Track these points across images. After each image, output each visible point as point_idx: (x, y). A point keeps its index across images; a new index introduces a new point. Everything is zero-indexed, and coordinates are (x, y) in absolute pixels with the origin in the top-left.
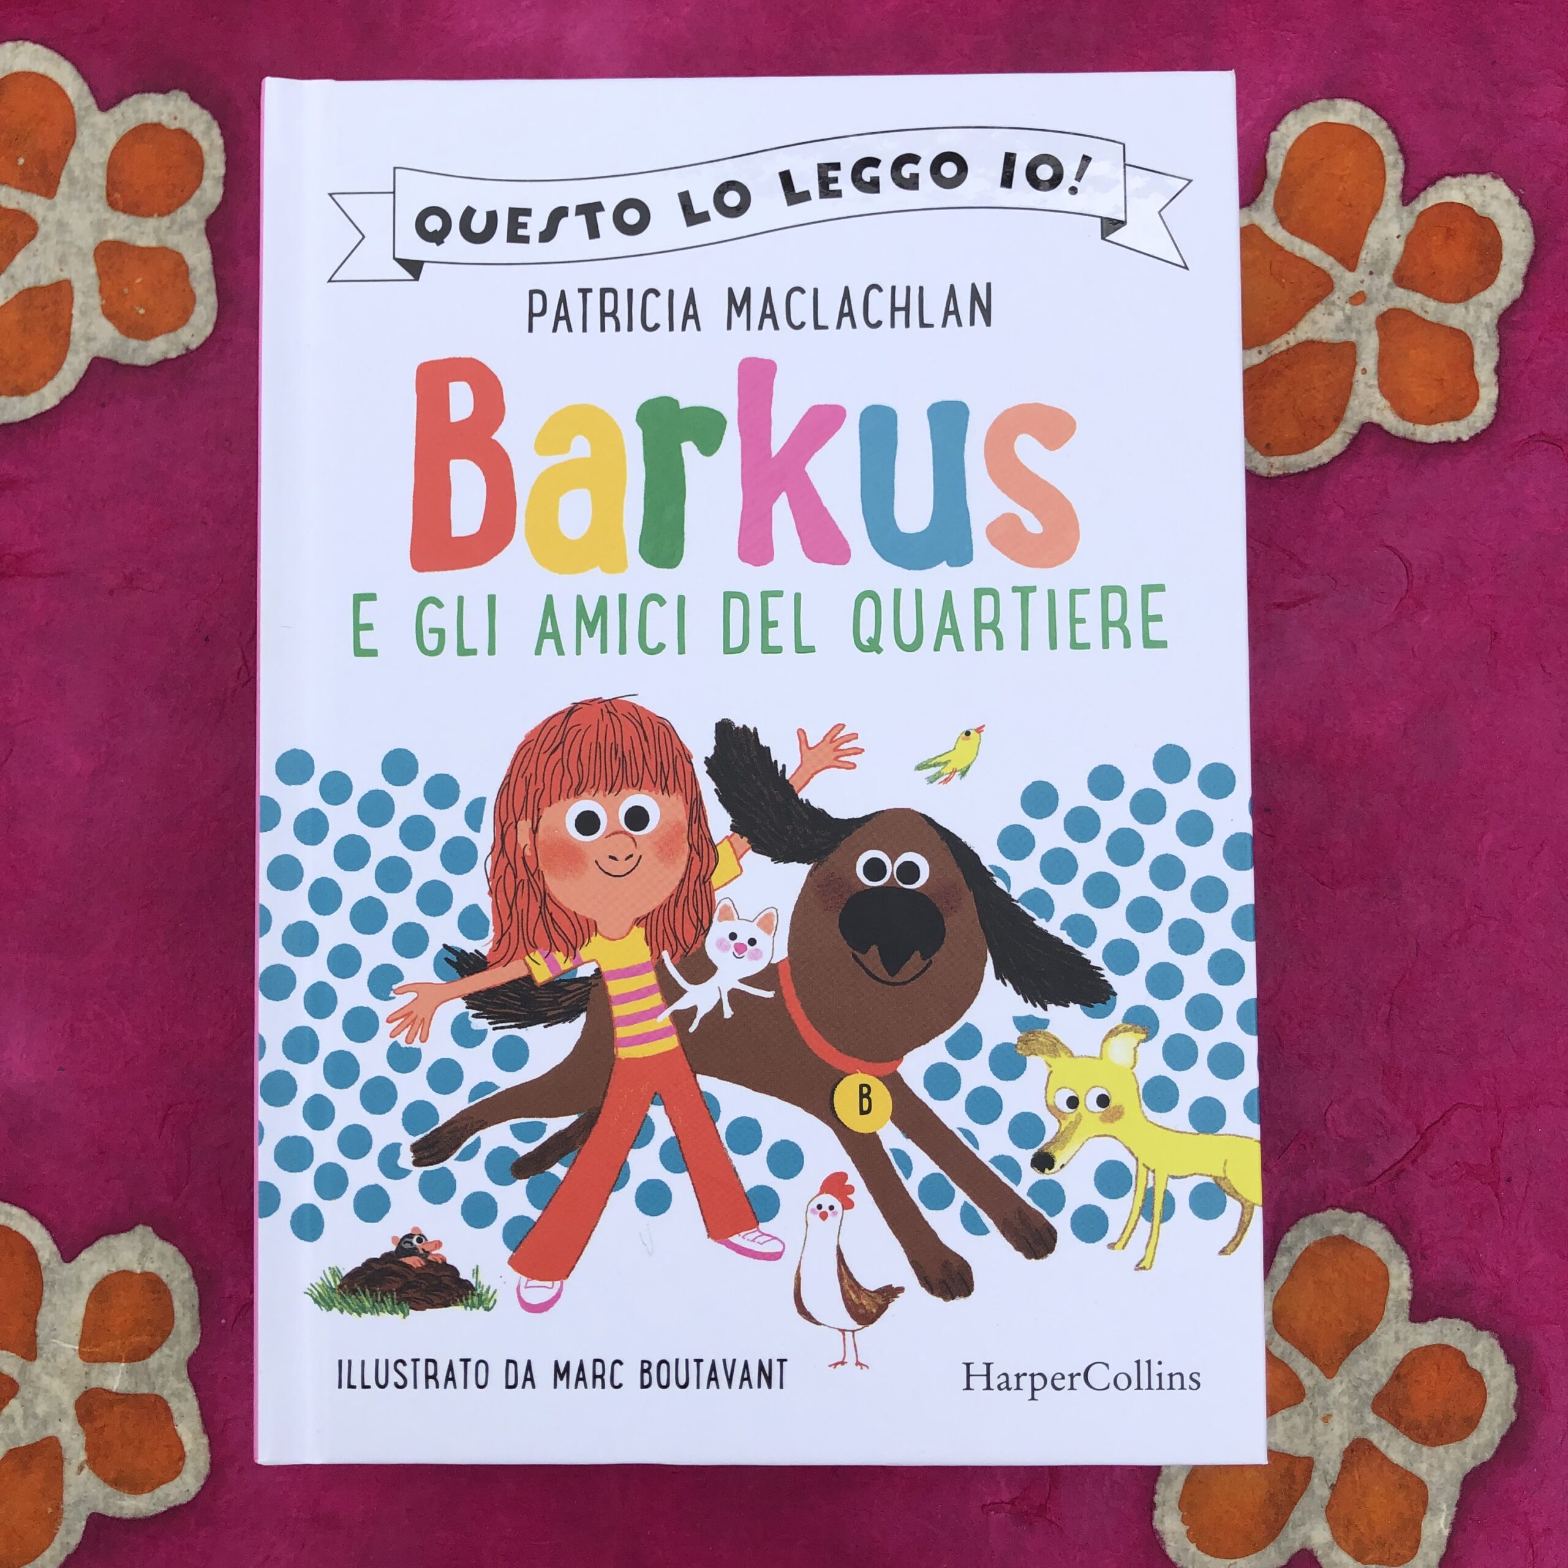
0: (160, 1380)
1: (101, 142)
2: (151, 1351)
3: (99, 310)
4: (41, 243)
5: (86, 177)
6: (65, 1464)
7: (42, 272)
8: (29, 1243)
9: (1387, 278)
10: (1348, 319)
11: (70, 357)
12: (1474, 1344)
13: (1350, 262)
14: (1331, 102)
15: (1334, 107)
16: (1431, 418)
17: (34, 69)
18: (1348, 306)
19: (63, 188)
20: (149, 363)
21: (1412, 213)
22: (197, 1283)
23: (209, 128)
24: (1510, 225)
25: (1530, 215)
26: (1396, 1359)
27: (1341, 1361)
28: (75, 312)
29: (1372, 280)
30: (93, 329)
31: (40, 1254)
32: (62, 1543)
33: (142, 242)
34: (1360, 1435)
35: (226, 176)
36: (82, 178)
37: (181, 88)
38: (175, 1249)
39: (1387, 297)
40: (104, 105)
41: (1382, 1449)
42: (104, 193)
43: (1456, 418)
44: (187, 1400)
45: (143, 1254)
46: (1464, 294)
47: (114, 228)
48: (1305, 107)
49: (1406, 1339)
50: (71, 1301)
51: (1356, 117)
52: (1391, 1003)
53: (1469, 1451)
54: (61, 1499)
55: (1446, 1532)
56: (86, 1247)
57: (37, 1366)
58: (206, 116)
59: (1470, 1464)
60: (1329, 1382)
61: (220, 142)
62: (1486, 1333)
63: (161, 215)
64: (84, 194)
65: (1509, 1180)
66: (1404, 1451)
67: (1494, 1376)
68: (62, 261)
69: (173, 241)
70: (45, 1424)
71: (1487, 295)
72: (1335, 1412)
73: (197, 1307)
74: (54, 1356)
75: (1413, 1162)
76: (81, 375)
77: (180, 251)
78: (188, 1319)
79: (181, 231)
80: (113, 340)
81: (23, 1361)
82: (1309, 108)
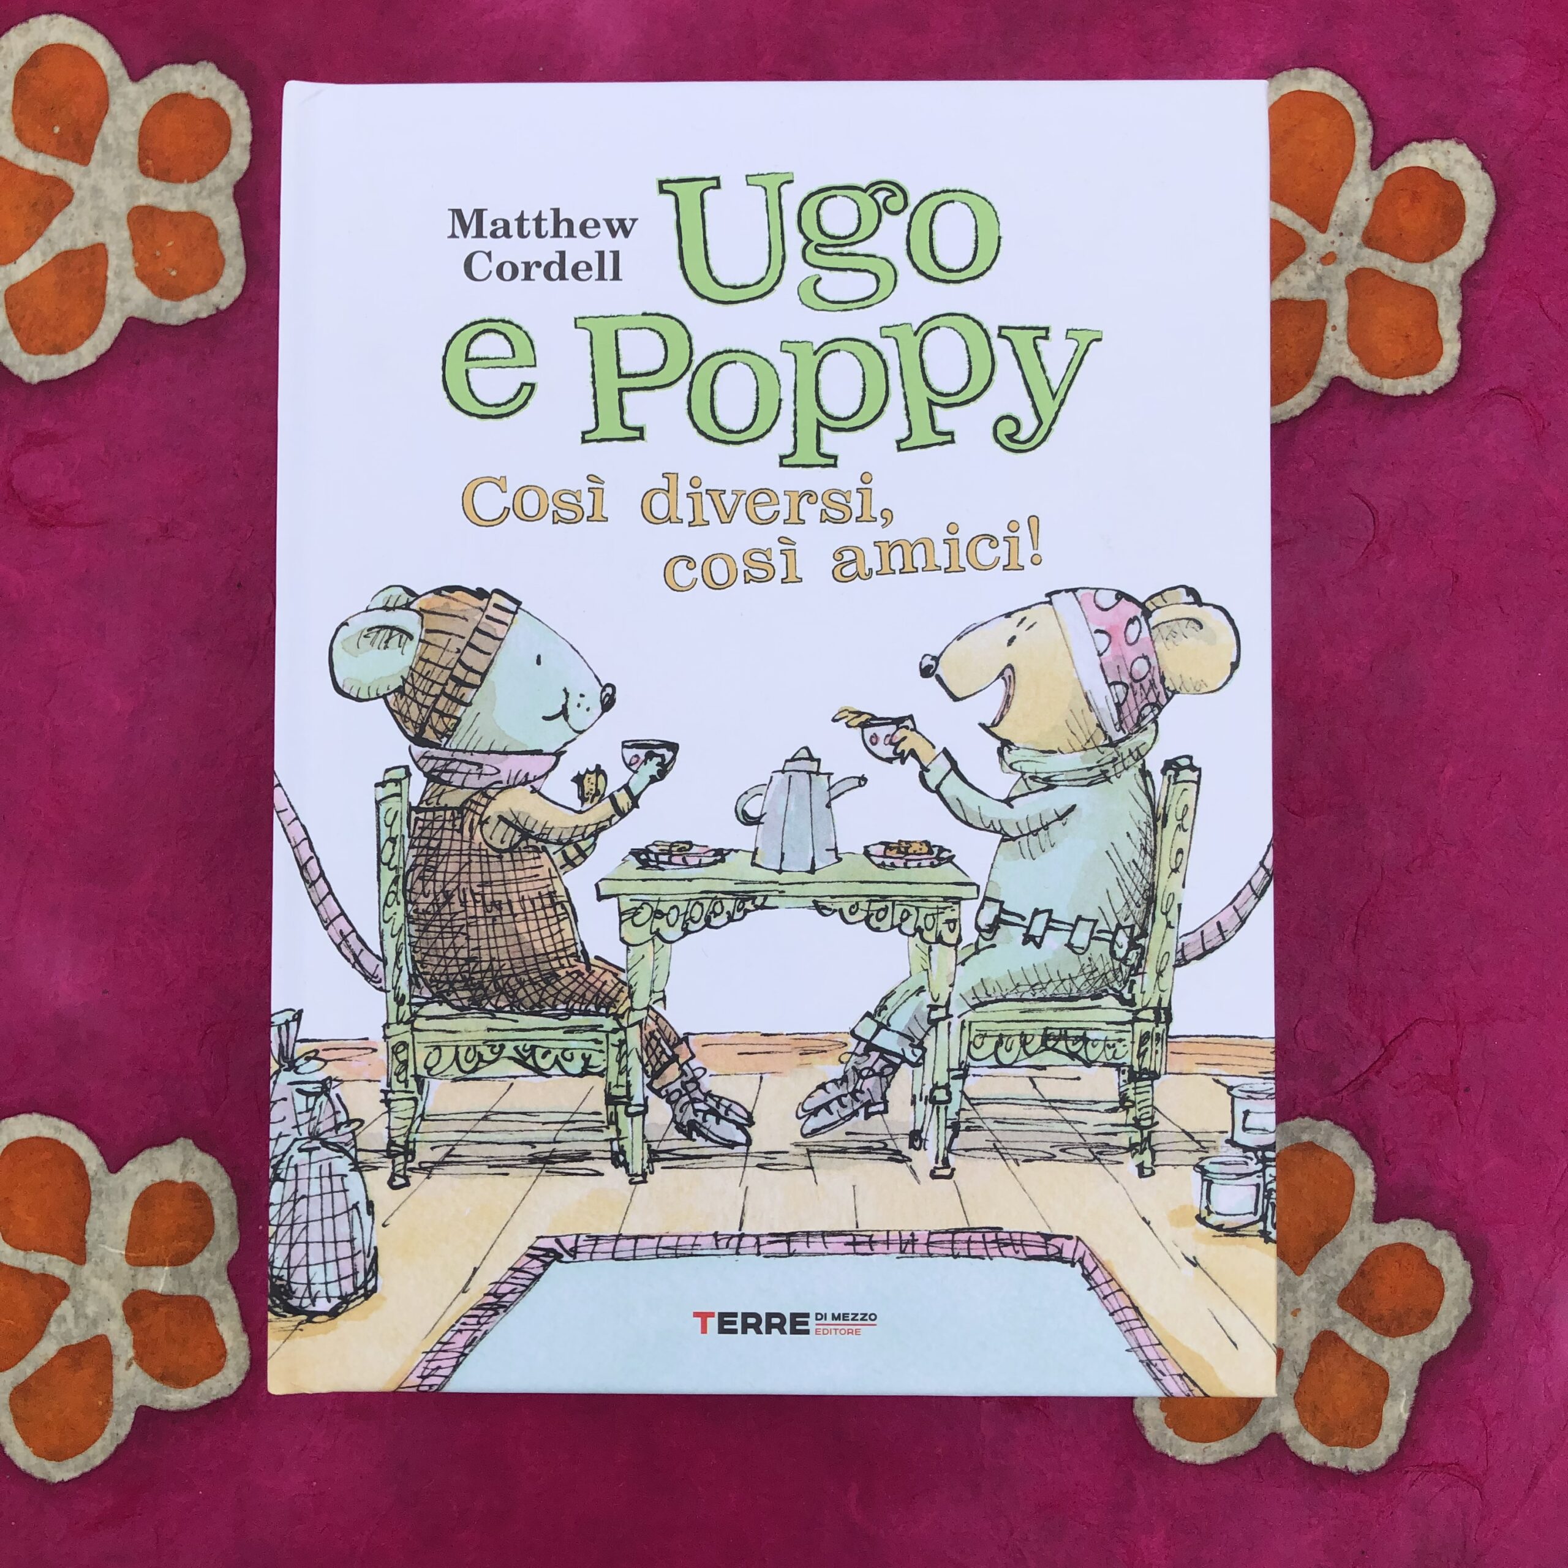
0: (202, 1283)
1: (133, 111)
2: (192, 1256)
3: (133, 273)
4: (77, 207)
5: (119, 144)
6: (115, 1361)
7: (78, 236)
8: (77, 1156)
9: (1356, 239)
10: (1319, 278)
11: (106, 318)
12: (1434, 1242)
13: (1321, 224)
14: (1304, 71)
15: (1306, 76)
16: (1396, 372)
17: (69, 41)
18: (1320, 266)
19: (97, 154)
20: (181, 323)
21: (1379, 177)
22: (236, 1192)
23: (236, 97)
24: (1473, 188)
25: (1492, 179)
26: (1361, 1257)
27: (1309, 1259)
28: (110, 274)
29: (1342, 241)
30: (128, 290)
31: (87, 1166)
32: (112, 1434)
33: (173, 207)
34: (1327, 1327)
35: (253, 144)
36: (114, 146)
37: (209, 60)
38: (214, 1160)
39: (1356, 258)
40: (136, 76)
41: (1347, 1339)
42: (136, 160)
43: (1422, 372)
44: (227, 1301)
45: (184, 1165)
46: (1429, 255)
47: (146, 193)
48: (1279, 75)
49: (1370, 1239)
50: (117, 1209)
51: (1327, 86)
52: (1357, 925)
53: (1428, 1341)
54: (111, 1392)
55: (1406, 1416)
56: (131, 1158)
57: (87, 1269)
58: (233, 86)
59: (1428, 1353)
60: (1299, 1279)
61: (246, 111)
62: (1445, 1232)
63: (191, 181)
64: (118, 160)
65: (1467, 1090)
66: (1367, 1341)
67: (1451, 1271)
68: (97, 225)
69: (203, 206)
70: (95, 1323)
71: (1451, 255)
72: (1303, 1306)
73: (236, 1214)
74: (102, 1261)
75: (1378, 1073)
76: (116, 334)
77: (210, 215)
78: (227, 1225)
79: (210, 196)
80: (147, 300)
81: (72, 1265)
82: (1283, 77)
